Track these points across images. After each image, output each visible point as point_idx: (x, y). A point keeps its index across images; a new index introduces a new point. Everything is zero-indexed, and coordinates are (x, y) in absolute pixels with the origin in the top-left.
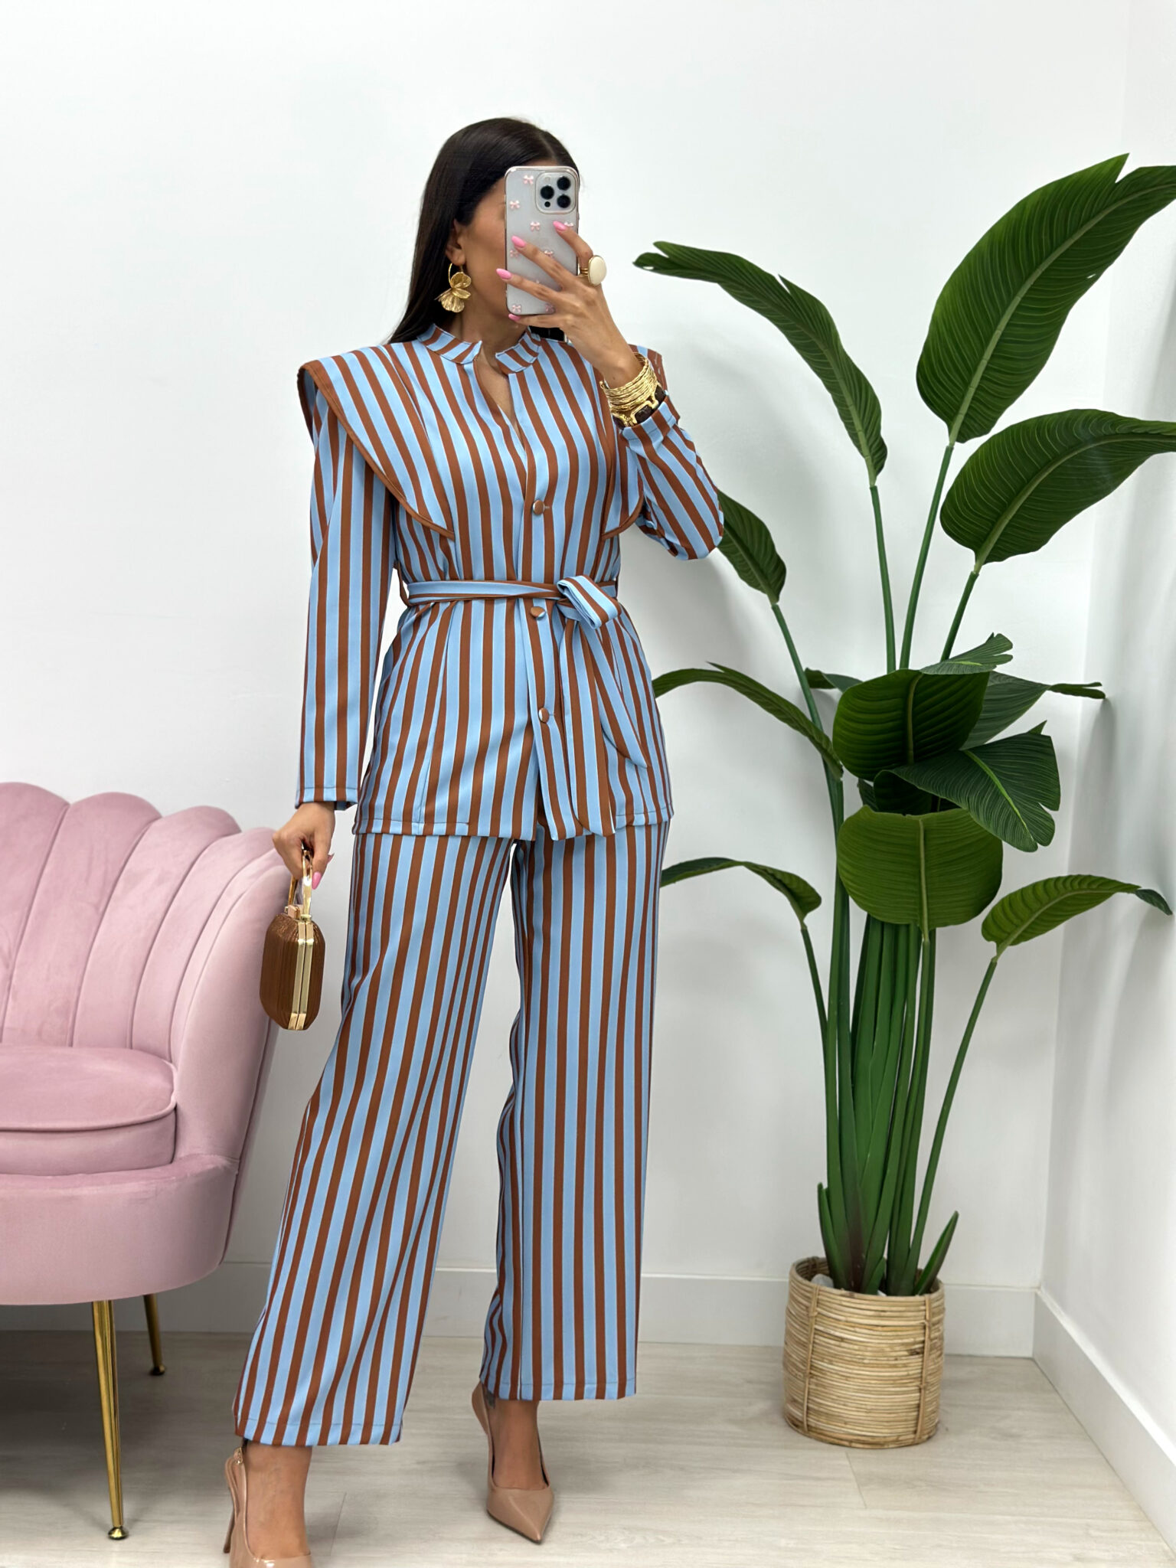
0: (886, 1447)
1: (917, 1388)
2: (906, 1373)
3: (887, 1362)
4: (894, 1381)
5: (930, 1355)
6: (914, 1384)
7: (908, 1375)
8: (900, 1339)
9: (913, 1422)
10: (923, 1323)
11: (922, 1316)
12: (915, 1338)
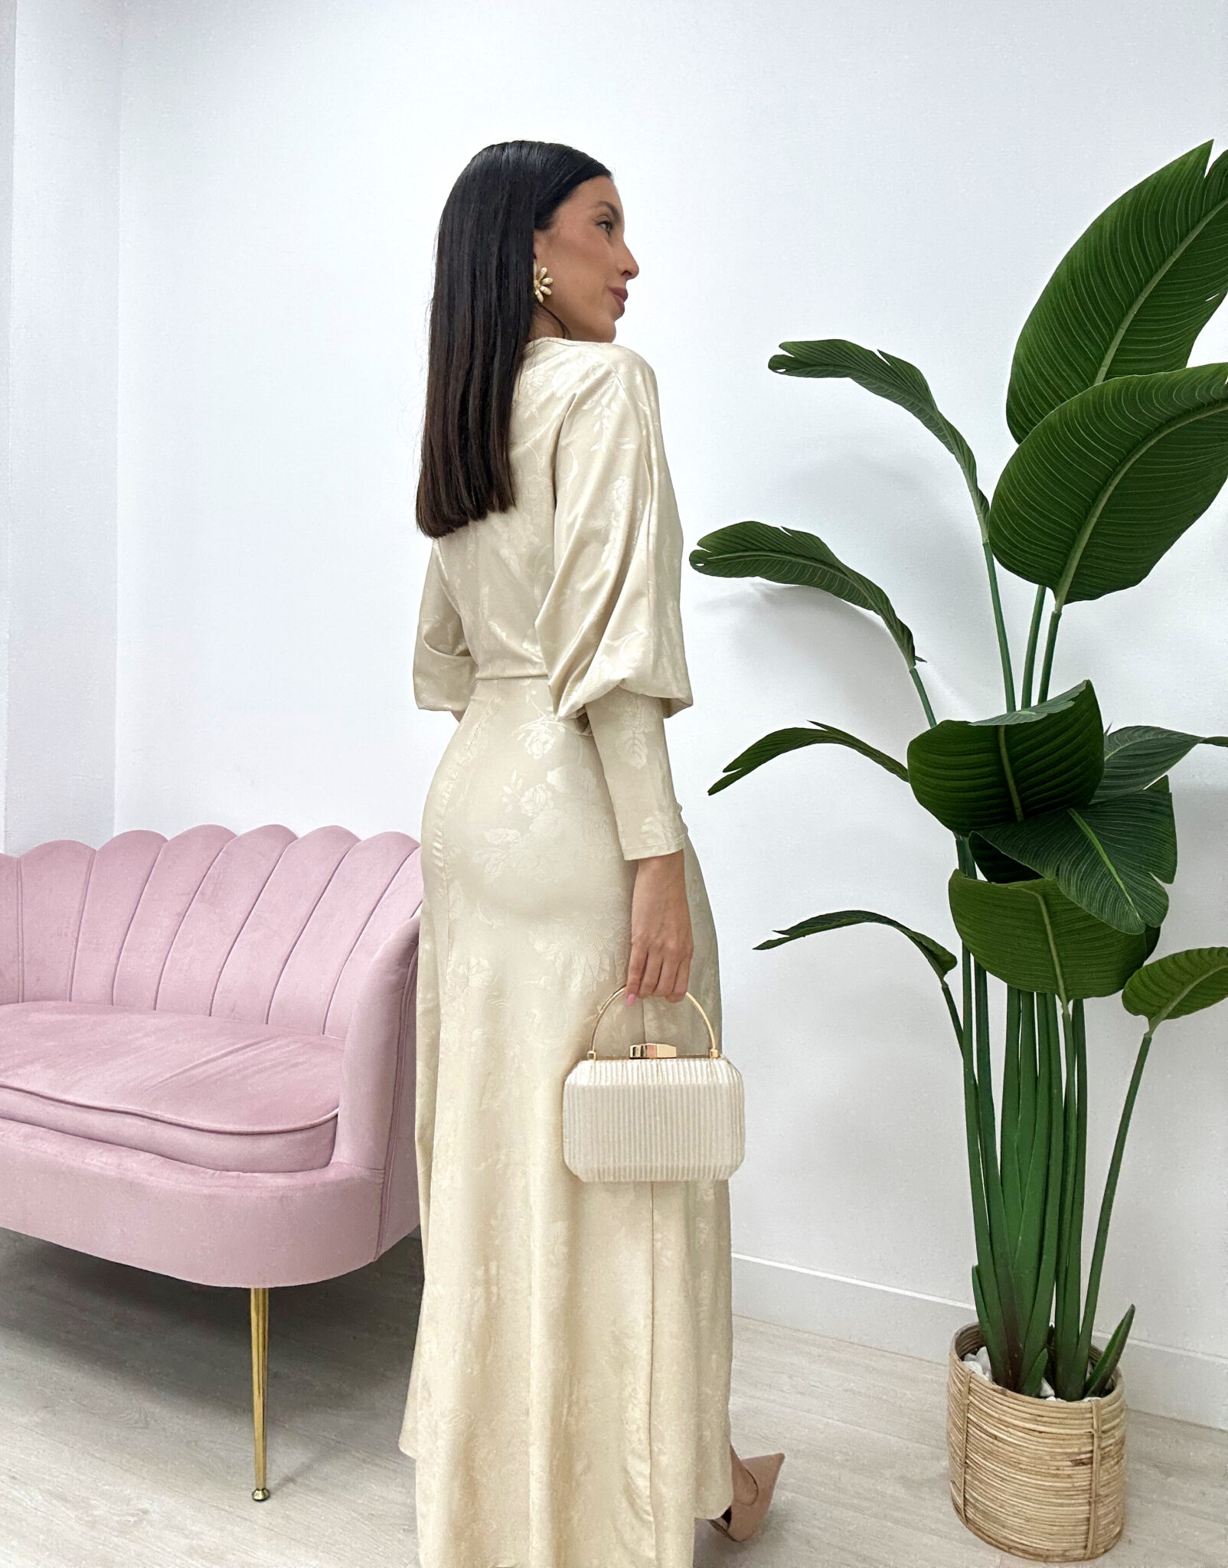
0: (1051, 1560)
1: (1085, 1501)
2: (1070, 1485)
3: (1047, 1471)
4: (1057, 1492)
5: (1101, 1465)
6: (1084, 1497)
7: (1074, 1487)
8: (1062, 1448)
9: (1083, 1537)
10: (1090, 1432)
11: (1088, 1424)
12: (1080, 1448)
